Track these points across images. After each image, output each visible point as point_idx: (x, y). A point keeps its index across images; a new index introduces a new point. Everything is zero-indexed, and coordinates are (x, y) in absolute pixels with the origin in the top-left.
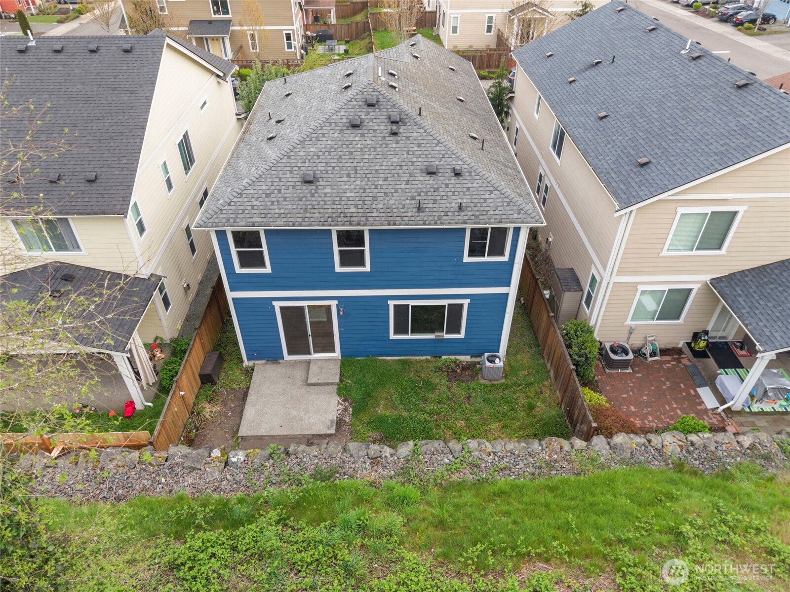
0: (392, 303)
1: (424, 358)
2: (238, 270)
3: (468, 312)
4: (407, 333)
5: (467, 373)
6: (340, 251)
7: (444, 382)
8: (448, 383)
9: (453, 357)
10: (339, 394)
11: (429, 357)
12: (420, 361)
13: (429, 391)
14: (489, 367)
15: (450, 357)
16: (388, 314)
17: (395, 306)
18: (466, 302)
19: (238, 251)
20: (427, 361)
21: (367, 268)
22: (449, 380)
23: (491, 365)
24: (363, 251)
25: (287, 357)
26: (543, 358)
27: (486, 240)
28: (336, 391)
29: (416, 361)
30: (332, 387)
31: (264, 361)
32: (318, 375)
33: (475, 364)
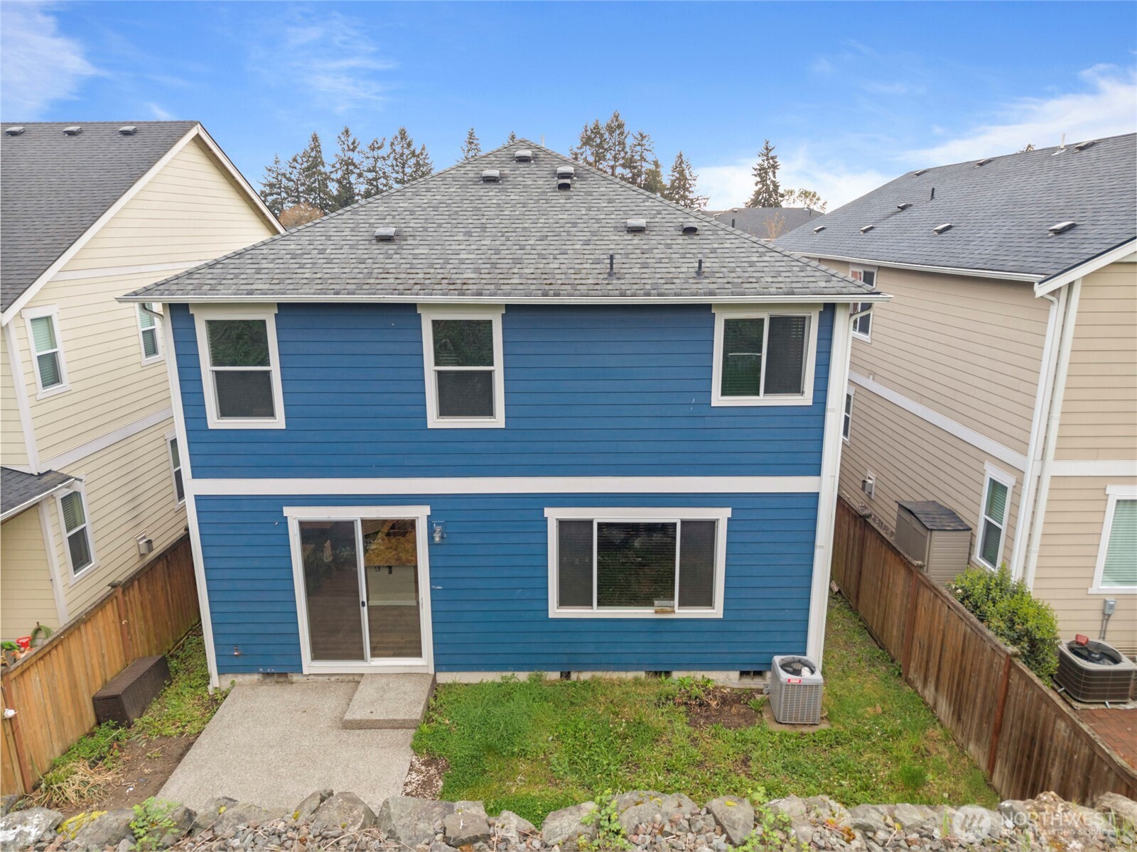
0: (553, 515)
1: (630, 675)
2: (214, 421)
3: (729, 543)
4: (590, 604)
5: (734, 710)
6: (439, 373)
7: (681, 725)
8: (691, 729)
9: (699, 675)
10: (416, 749)
11: (642, 675)
12: (621, 683)
13: (644, 743)
14: (789, 685)
15: (692, 674)
16: (545, 544)
17: (562, 524)
18: (722, 515)
19: (217, 373)
20: (637, 682)
21: (498, 420)
22: (693, 723)
23: (794, 679)
24: (489, 374)
25: (310, 665)
26: (909, 682)
27: (760, 350)
28: (410, 740)
29: (612, 683)
30: (401, 732)
31: (256, 677)
32: (372, 703)
33: (751, 693)
